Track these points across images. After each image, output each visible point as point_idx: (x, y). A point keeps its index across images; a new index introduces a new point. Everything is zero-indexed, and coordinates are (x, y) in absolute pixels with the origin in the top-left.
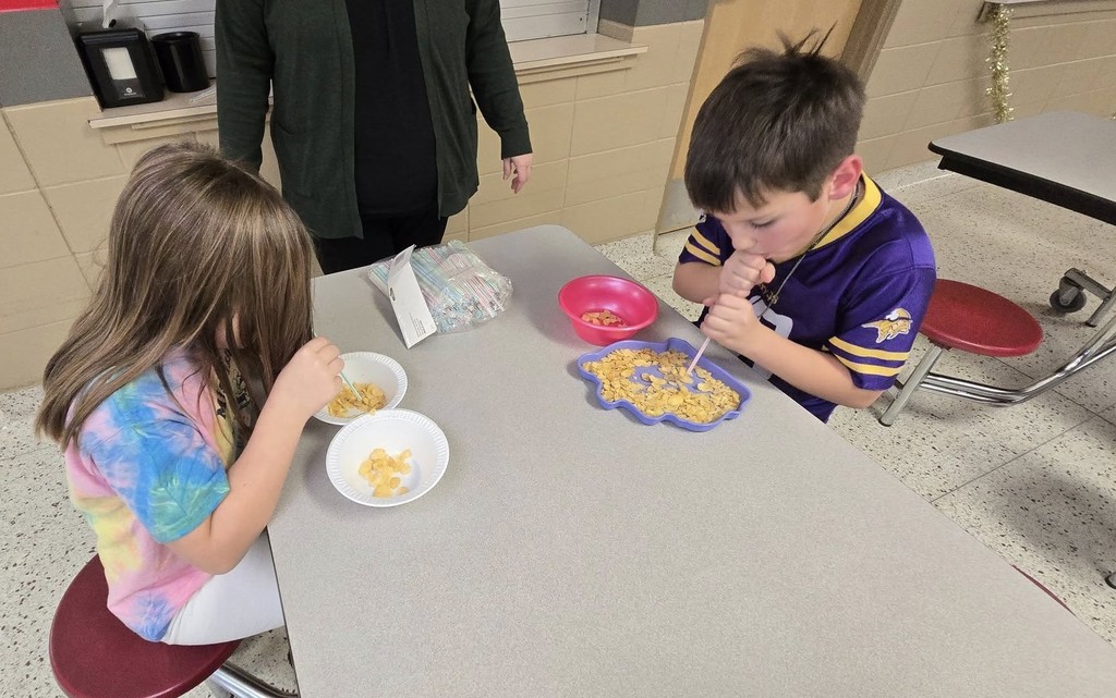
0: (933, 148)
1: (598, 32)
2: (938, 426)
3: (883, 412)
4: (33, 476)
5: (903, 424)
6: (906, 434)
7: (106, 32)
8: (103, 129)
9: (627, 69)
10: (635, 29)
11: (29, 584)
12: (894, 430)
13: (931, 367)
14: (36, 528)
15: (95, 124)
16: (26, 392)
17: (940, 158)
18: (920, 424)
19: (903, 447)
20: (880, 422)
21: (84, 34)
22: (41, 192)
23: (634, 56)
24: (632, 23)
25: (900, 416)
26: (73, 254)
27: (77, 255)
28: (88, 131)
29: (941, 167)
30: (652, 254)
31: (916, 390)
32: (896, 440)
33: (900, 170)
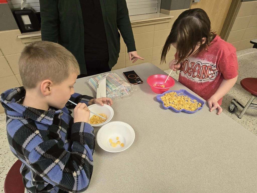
0: (251, 42)
1: (160, 12)
2: (253, 118)
3: (239, 115)
4: (5, 138)
5: (244, 118)
6: (245, 120)
7: (22, 10)
8: (22, 39)
9: (168, 22)
10: (170, 11)
11: (3, 168)
12: (242, 119)
13: (252, 102)
14: (5, 152)
15: (19, 37)
16: (3, 114)
17: (253, 45)
18: (248, 117)
19: (244, 124)
20: (238, 117)
21: (16, 11)
22: (4, 57)
23: (170, 18)
24: (169, 9)
25: (243, 116)
26: (15, 75)
27: (16, 75)
28: (18, 39)
29: (254, 47)
30: (176, 74)
31: (248, 108)
32: (243, 122)
33: (241, 51)
